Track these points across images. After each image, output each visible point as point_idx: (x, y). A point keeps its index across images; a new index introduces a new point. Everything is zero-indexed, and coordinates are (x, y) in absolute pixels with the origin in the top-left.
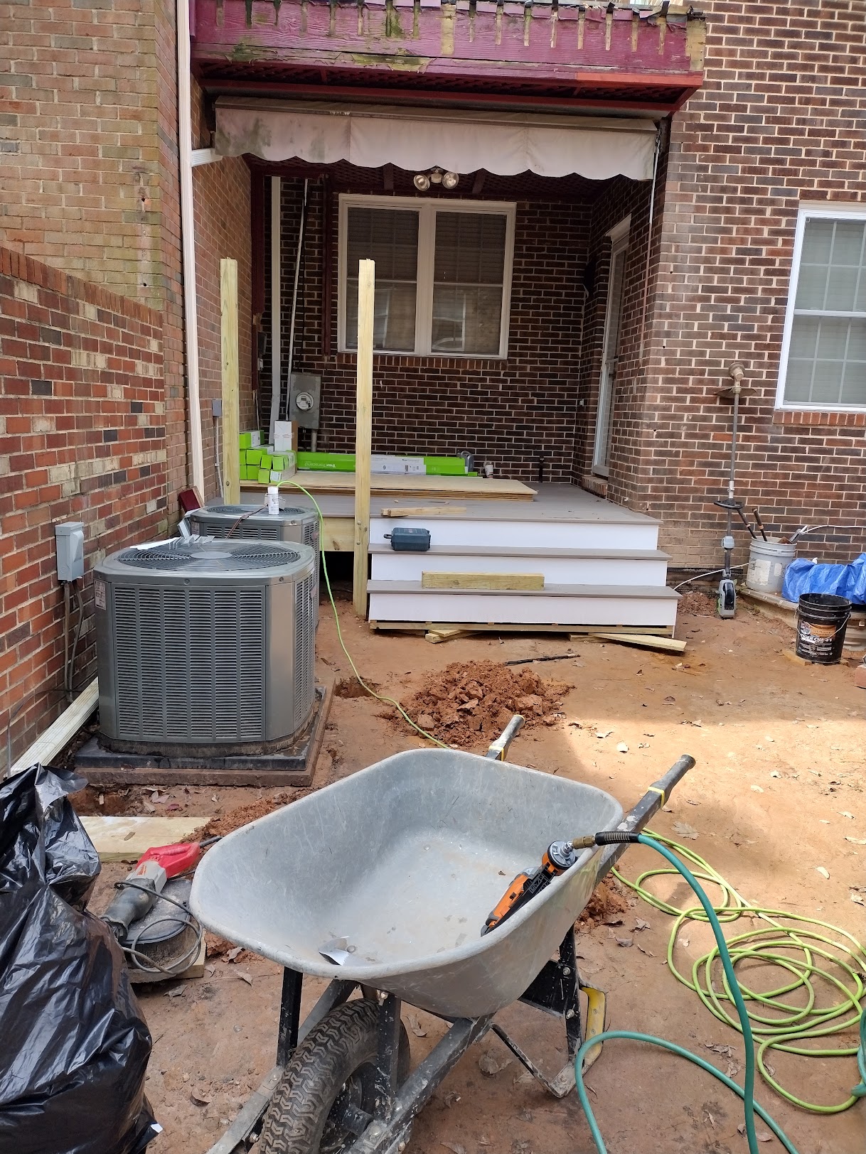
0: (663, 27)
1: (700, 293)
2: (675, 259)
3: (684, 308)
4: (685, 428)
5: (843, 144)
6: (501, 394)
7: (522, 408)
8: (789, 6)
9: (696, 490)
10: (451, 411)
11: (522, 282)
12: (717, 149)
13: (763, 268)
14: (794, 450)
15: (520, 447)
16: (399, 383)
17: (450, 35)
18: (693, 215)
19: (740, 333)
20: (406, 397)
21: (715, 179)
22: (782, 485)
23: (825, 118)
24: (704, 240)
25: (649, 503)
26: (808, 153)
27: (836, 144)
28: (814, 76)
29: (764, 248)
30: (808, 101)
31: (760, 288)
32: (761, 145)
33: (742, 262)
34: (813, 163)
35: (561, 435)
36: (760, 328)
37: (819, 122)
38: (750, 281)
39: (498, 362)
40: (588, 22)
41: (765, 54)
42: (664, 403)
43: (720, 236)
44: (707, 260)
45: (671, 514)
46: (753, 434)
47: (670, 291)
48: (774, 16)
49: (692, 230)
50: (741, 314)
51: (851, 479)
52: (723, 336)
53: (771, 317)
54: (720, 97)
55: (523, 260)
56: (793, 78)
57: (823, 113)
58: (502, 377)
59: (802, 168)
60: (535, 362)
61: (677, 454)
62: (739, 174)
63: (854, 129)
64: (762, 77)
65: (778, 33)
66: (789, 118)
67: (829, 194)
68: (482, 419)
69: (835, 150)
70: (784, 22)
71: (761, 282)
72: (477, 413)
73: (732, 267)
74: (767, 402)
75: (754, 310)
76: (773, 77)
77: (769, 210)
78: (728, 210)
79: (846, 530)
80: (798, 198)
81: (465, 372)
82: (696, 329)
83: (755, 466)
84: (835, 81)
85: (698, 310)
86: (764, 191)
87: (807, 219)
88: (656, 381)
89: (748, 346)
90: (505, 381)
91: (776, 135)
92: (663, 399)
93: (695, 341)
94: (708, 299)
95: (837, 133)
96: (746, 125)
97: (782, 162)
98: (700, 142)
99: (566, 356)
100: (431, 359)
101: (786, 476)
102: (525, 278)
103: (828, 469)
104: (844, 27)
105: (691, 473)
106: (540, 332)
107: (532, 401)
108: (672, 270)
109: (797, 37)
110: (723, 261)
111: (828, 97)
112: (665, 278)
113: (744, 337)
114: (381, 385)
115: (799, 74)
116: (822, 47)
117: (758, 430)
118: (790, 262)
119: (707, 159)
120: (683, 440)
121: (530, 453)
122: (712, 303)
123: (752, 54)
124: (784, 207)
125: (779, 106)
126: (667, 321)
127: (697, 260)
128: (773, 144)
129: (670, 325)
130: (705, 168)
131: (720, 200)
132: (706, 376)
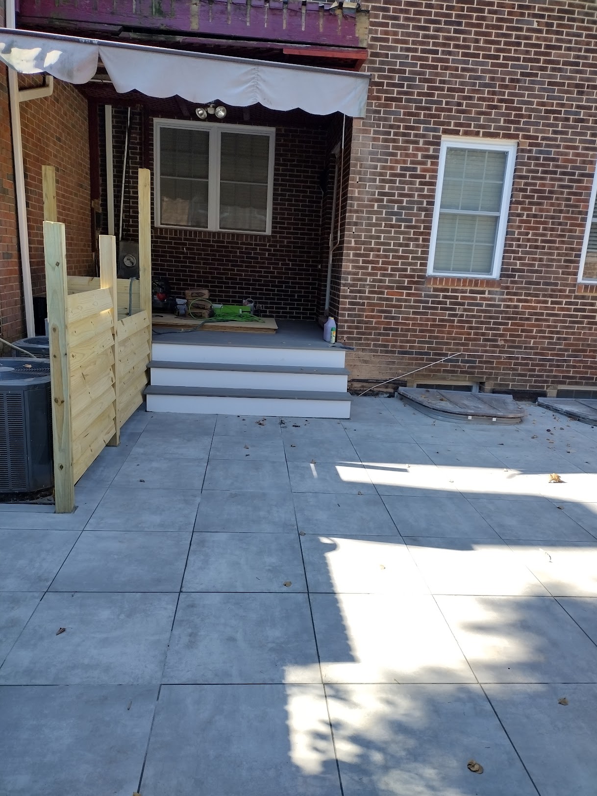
0: (340, 16)
1: (376, 196)
2: (359, 173)
3: (366, 206)
4: (368, 287)
5: (470, 98)
6: (267, 259)
7: (281, 269)
8: (433, 2)
9: (376, 328)
10: (233, 270)
11: (280, 182)
12: (387, 99)
13: (418, 180)
14: (439, 303)
15: (281, 295)
16: (197, 250)
17: (196, 16)
18: (371, 143)
19: (403, 224)
20: (203, 259)
21: (385, 119)
22: (432, 326)
23: (458, 80)
24: (379, 160)
25: (345, 336)
26: (447, 103)
27: (465, 98)
28: (450, 51)
29: (419, 167)
30: (446, 68)
31: (416, 194)
32: (415, 97)
33: (404, 176)
34: (450, 110)
35: (308, 288)
36: (417, 221)
37: (454, 82)
38: (410, 189)
39: (265, 237)
40: (290, 11)
41: (417, 35)
42: (354, 270)
43: (389, 158)
44: (381, 174)
45: (360, 344)
46: (413, 291)
47: (356, 195)
48: (423, 9)
49: (371, 153)
50: (404, 211)
51: (477, 322)
52: (392, 226)
53: (423, 213)
54: (388, 63)
55: (281, 168)
56: (436, 52)
57: (457, 76)
58: (267, 247)
59: (443, 114)
60: (290, 238)
61: (363, 304)
62: (402, 117)
63: (477, 88)
64: (416, 50)
65: (426, 21)
66: (434, 79)
67: (461, 131)
68: (255, 276)
69: (465, 102)
70: (430, 14)
71: (417, 190)
72: (251, 271)
73: (398, 179)
74: (421, 271)
75: (412, 209)
76: (423, 51)
77: (421, 141)
78: (394, 141)
79: (474, 356)
80: (440, 134)
81: (242, 244)
82: (374, 221)
83: (414, 313)
84: (464, 55)
85: (376, 208)
86: (418, 129)
87: (448, 148)
88: (348, 255)
89: (409, 233)
90: (270, 250)
91: (426, 91)
92: (354, 267)
93: (374, 229)
94: (382, 201)
95: (466, 90)
96: (406, 83)
97: (429, 109)
98: (375, 94)
99: (311, 234)
100: (219, 233)
101: (434, 320)
102: (282, 180)
103: (462, 316)
104: (471, 17)
105: (373, 317)
106: (293, 217)
107: (288, 265)
108: (358, 180)
109: (439, 24)
110: (392, 175)
111: (460, 66)
112: (353, 186)
113: (406, 227)
114: (185, 251)
115: (440, 49)
116: (456, 31)
117: (416, 289)
118: (435, 177)
119: (380, 105)
120: (367, 295)
121: (287, 300)
122: (385, 203)
123: (409, 35)
124: (431, 140)
125: (428, 71)
126: (355, 215)
127: (374, 174)
128: (424, 97)
129: (358, 218)
130: (379, 112)
131: (389, 133)
132: (381, 253)
